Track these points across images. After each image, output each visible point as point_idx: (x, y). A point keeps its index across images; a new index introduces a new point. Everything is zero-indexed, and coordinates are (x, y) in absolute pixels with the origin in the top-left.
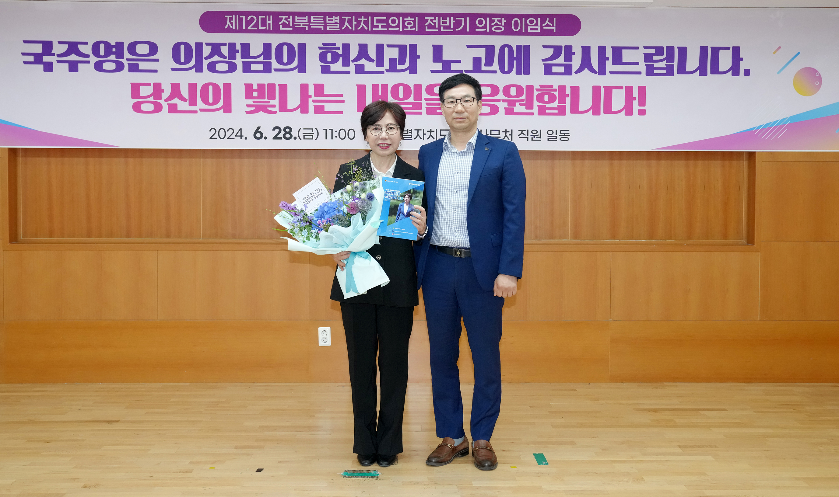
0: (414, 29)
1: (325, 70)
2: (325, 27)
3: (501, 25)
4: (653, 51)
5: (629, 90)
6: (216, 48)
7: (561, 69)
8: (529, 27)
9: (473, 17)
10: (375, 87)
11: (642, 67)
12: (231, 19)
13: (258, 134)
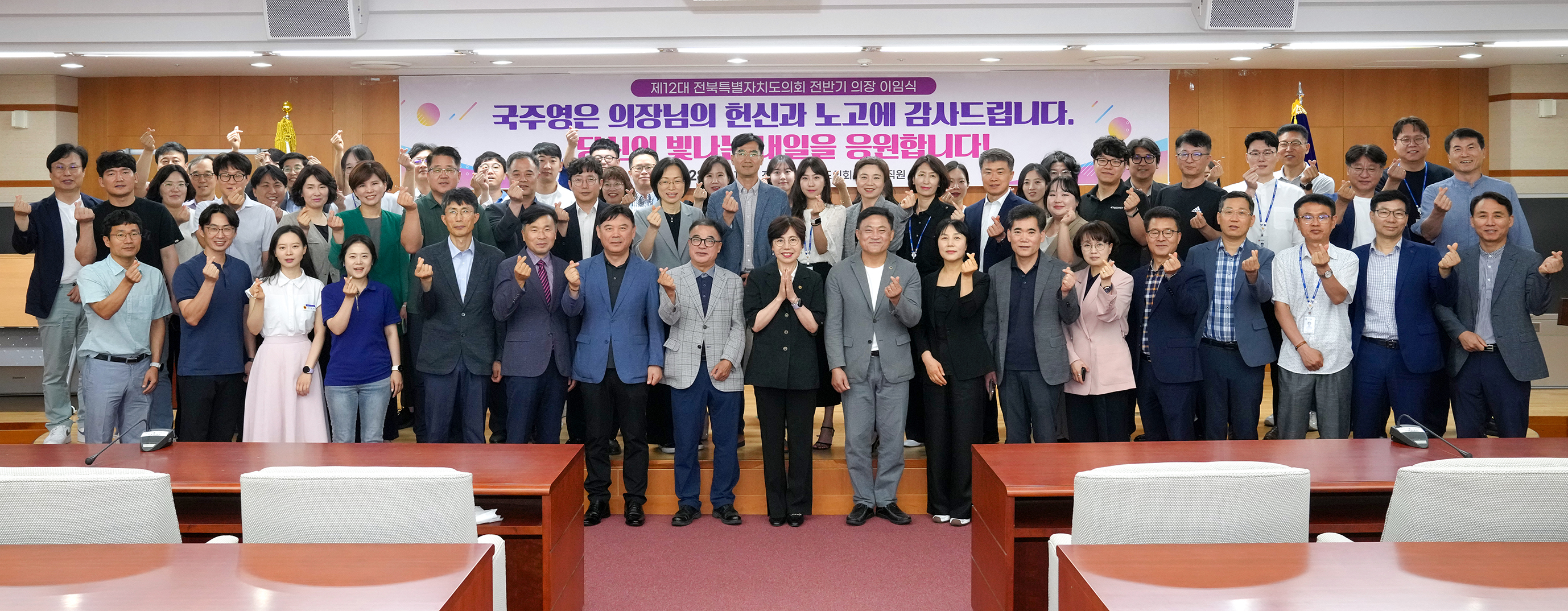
0: (802, 91)
1: (731, 124)
2: (731, 91)
3: (872, 87)
4: (995, 106)
5: (976, 137)
6: (644, 109)
7: (921, 122)
8: (895, 88)
9: (849, 80)
11: (986, 119)
12: (656, 85)
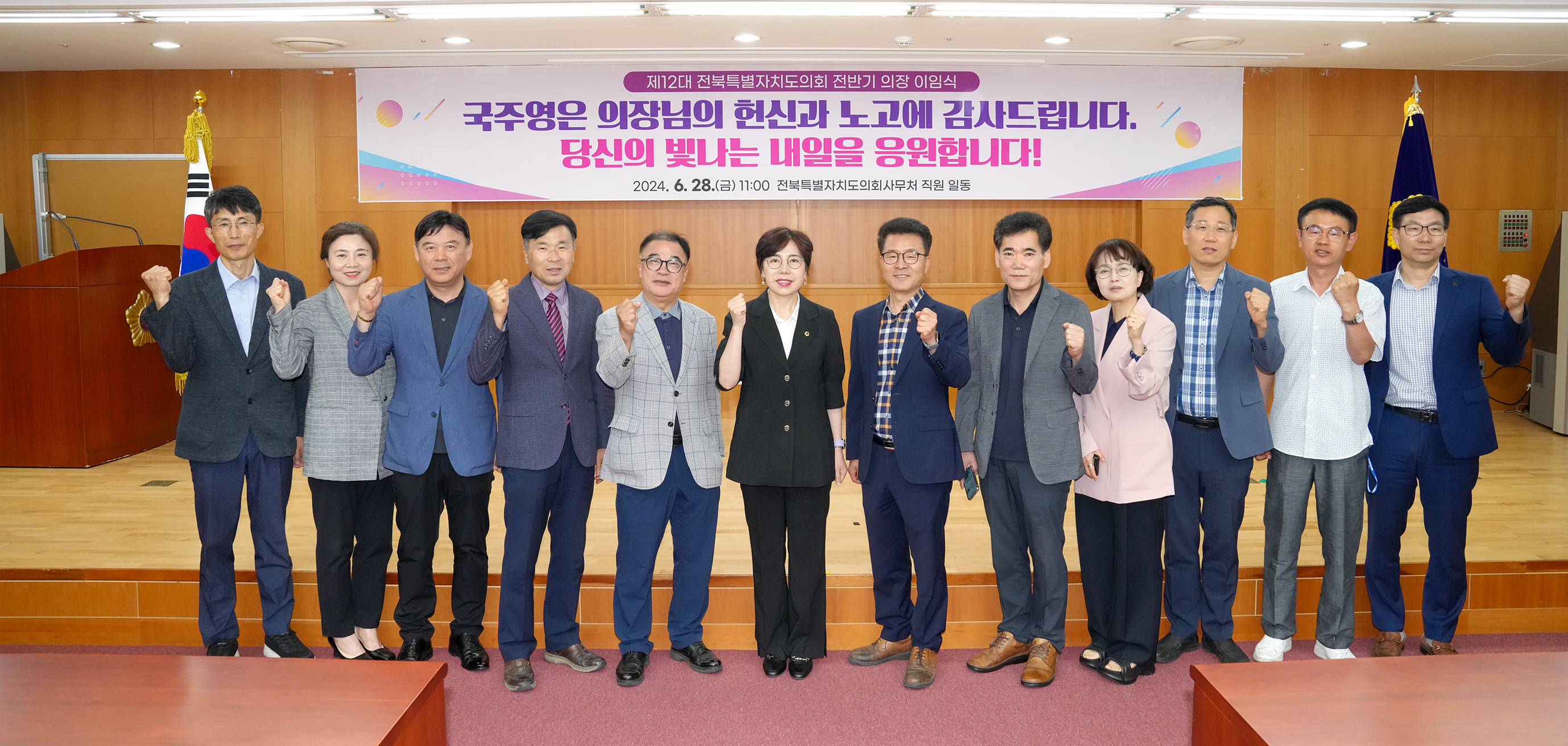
0: (823, 86)
1: (741, 125)
2: (741, 85)
3: (905, 82)
4: (1047, 106)
5: (1025, 142)
6: (639, 106)
7: (962, 123)
8: (931, 84)
9: (879, 74)
10: (788, 141)
11: (1037, 121)
12: (653, 79)
13: (679, 186)
